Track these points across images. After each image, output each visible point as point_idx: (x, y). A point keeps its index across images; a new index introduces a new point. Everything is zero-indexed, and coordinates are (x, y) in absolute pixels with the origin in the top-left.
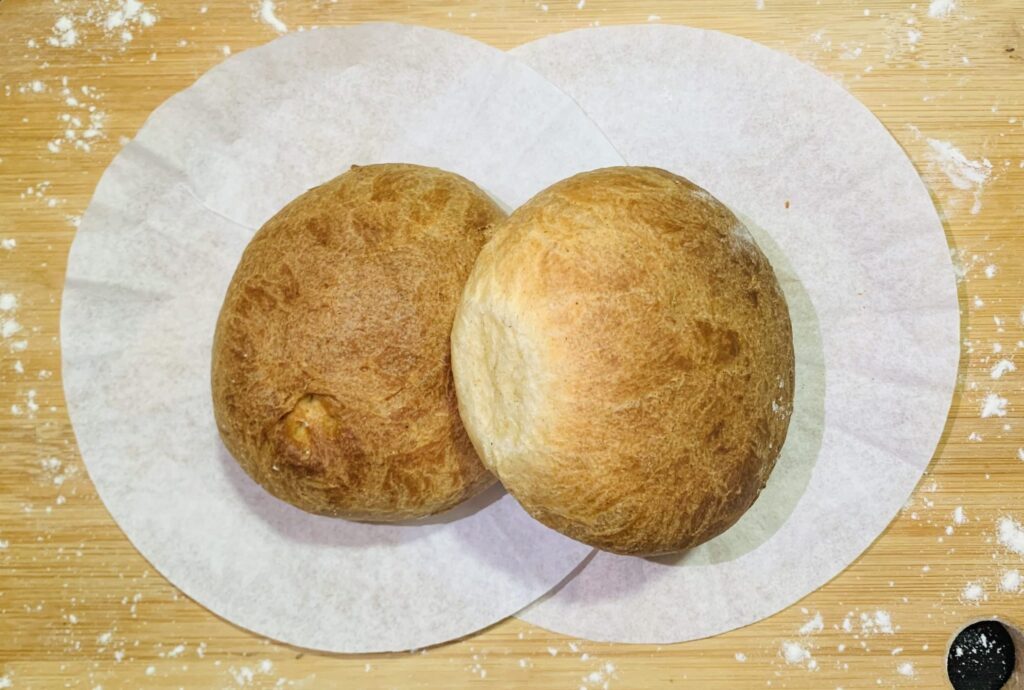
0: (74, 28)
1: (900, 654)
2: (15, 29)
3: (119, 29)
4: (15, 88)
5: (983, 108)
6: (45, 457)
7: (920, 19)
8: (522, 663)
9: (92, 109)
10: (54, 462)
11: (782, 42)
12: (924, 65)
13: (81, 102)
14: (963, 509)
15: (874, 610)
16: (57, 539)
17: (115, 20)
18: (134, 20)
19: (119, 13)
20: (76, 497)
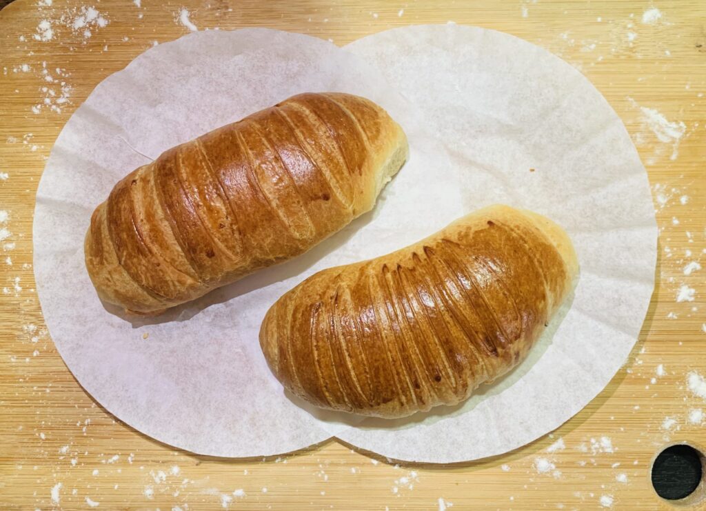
0: (52, 28)
1: (618, 467)
2: (11, 29)
3: (81, 30)
4: (10, 69)
5: (679, 86)
6: (25, 323)
7: (636, 25)
8: (353, 470)
9: (63, 84)
10: (32, 327)
11: (540, 40)
12: (639, 56)
13: (54, 79)
14: (664, 366)
15: (600, 436)
16: (33, 380)
17: (79, 23)
18: (93, 23)
19: (83, 18)
20: (46, 352)
